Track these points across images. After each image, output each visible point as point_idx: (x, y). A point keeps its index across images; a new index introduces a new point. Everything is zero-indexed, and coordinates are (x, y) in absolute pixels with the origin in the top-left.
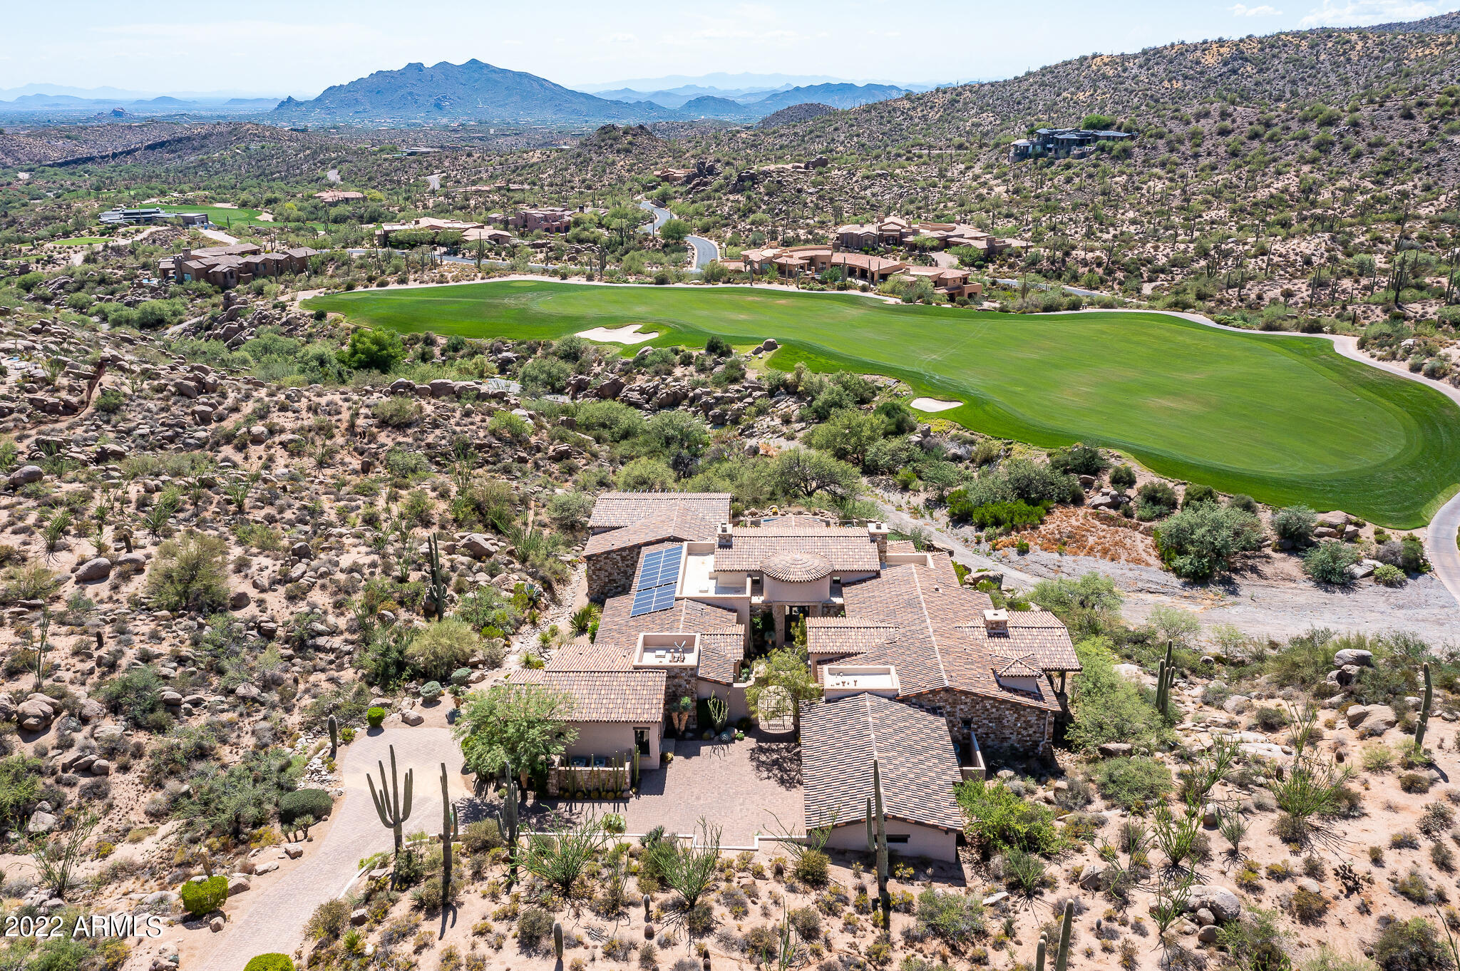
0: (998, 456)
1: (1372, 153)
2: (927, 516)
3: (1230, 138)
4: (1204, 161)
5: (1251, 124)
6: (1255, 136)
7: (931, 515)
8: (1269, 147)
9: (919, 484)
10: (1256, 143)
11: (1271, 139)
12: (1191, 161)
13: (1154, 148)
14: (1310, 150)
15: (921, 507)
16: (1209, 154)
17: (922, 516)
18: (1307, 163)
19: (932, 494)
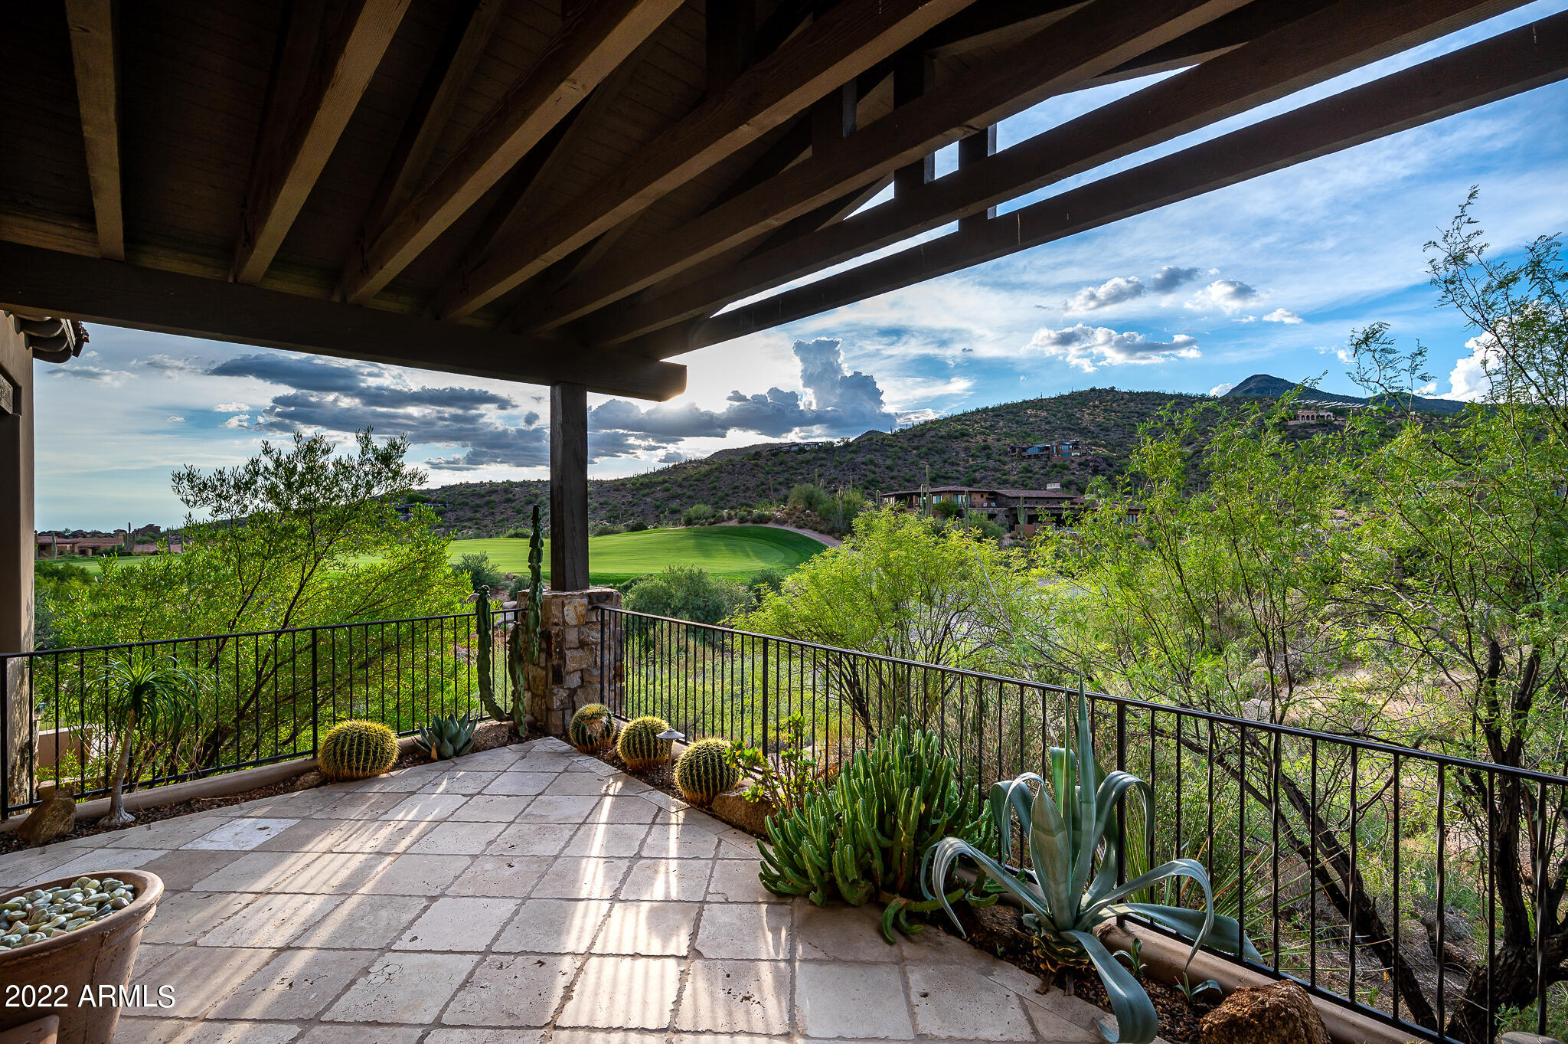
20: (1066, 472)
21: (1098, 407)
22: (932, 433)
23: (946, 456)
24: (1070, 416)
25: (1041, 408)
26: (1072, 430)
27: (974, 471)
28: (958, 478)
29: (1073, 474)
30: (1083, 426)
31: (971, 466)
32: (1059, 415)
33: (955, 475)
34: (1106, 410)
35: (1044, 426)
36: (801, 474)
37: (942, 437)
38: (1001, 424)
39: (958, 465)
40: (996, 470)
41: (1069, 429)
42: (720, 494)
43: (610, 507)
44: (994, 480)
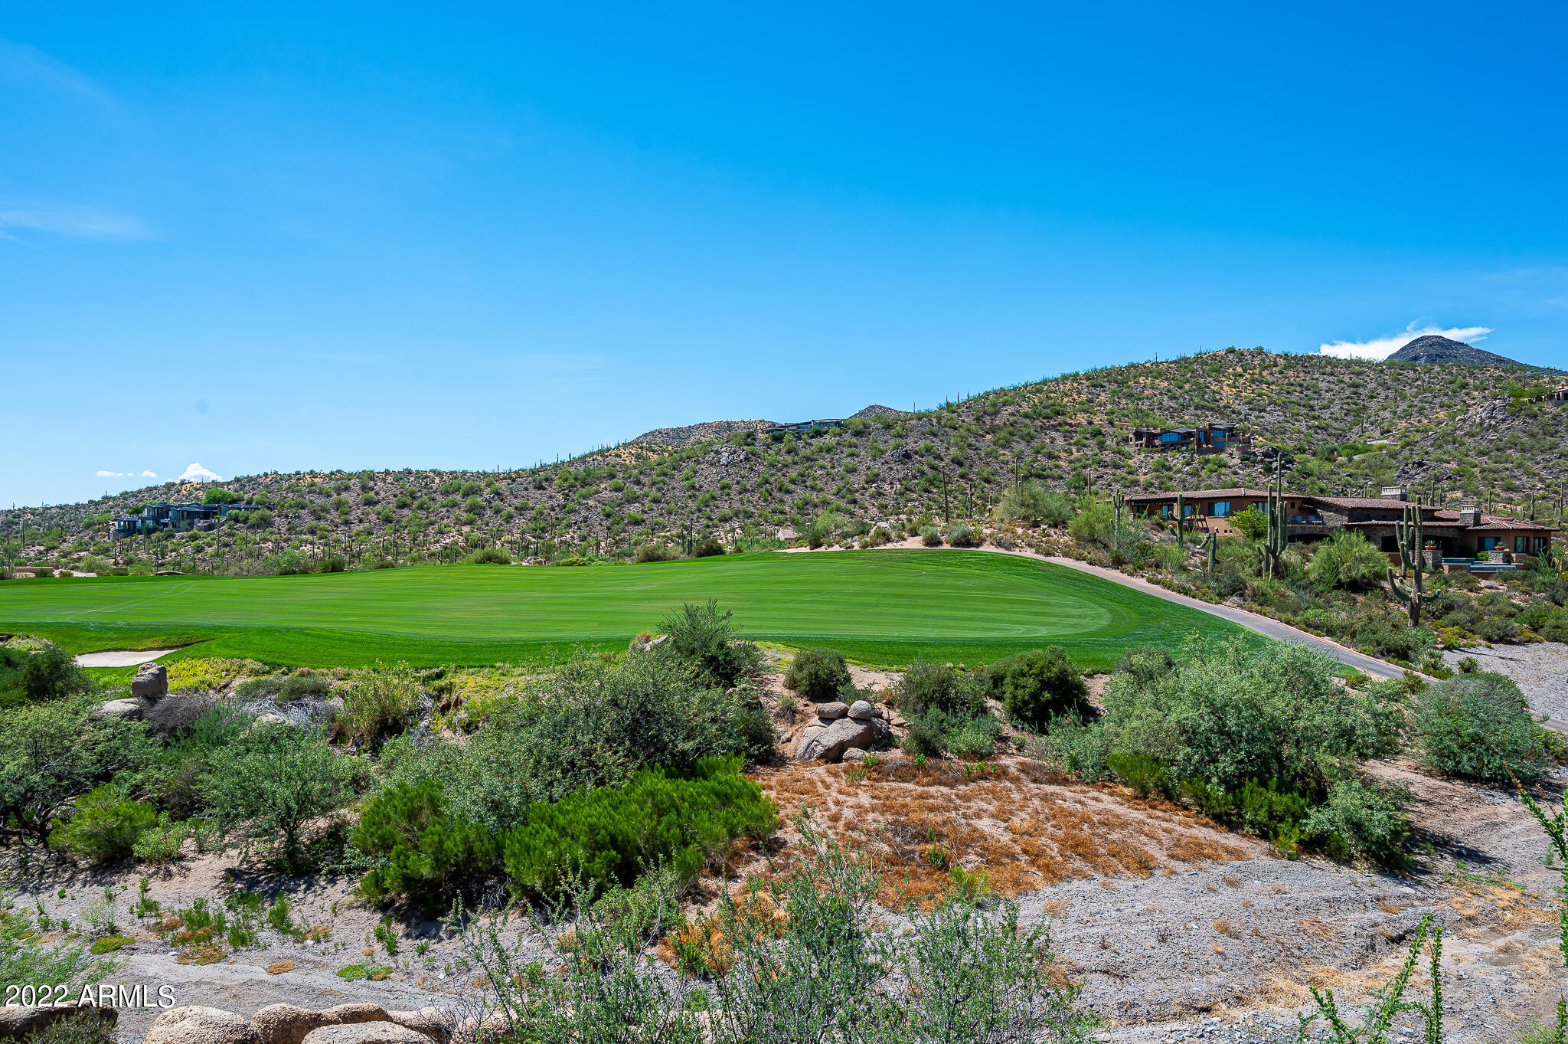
0: (419, 712)
1: (521, 515)
2: (266, 935)
3: (379, 507)
4: (357, 528)
5: (395, 496)
6: (403, 506)
7: (281, 923)
8: (422, 514)
9: (182, 838)
10: (406, 511)
11: (421, 507)
12: (343, 527)
13: (298, 517)
14: (464, 514)
15: (216, 904)
16: (361, 521)
17: (242, 940)
18: (465, 524)
19: (260, 850)
20: (1223, 470)
21: (1241, 376)
22: (1011, 409)
23: (1035, 444)
24: (1202, 389)
25: (1160, 375)
26: (1209, 409)
27: (1085, 467)
28: (1061, 478)
29: (1235, 473)
30: (1222, 403)
31: (1078, 460)
32: (1187, 387)
33: (1056, 472)
34: (1253, 381)
35: (1166, 402)
36: (822, 467)
37: (1026, 416)
38: (1103, 398)
39: (1058, 458)
40: (1117, 467)
41: (1203, 407)
42: (701, 496)
43: (533, 513)
44: (1117, 481)
